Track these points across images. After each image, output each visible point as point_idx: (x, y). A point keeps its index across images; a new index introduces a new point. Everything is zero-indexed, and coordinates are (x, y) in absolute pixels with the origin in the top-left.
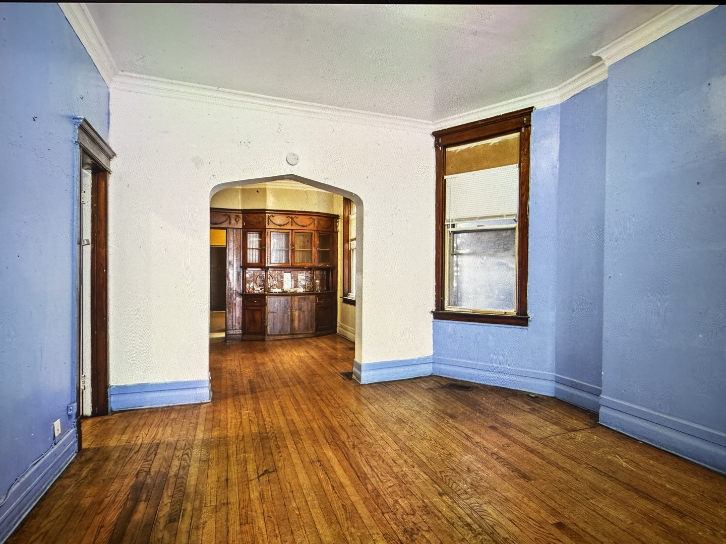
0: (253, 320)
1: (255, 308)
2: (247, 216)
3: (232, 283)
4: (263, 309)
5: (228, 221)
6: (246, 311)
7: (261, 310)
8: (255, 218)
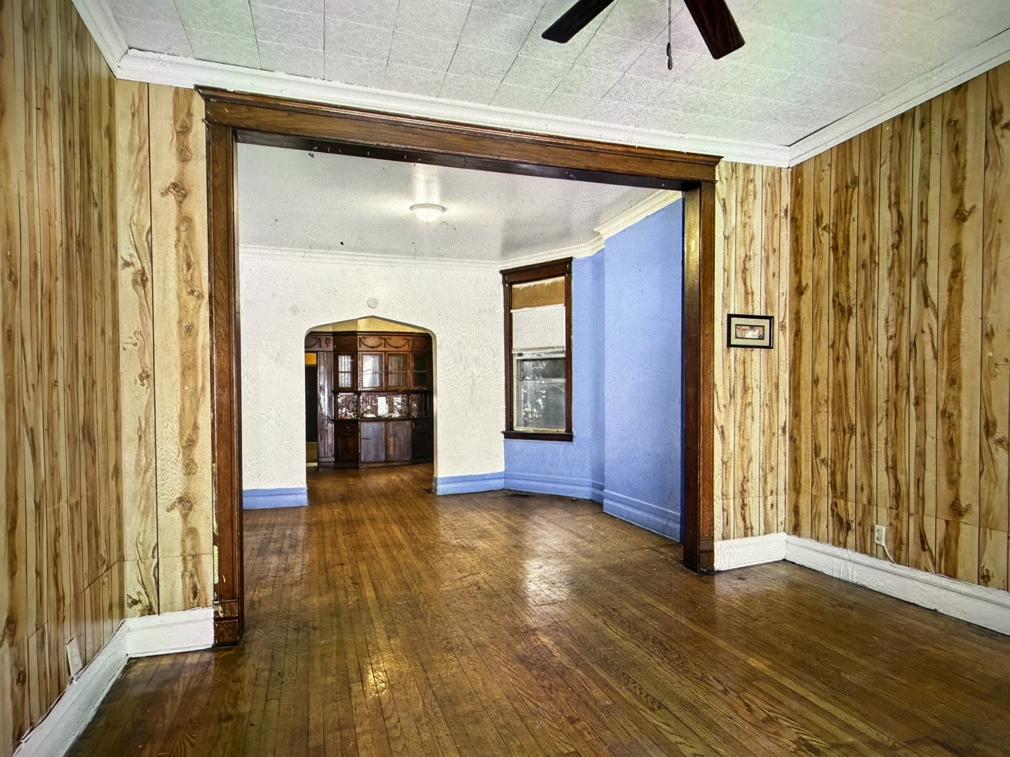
0: (346, 447)
1: (347, 434)
2: (338, 338)
3: (324, 409)
4: (356, 435)
5: (318, 344)
6: (339, 437)
7: (354, 437)
8: (346, 340)
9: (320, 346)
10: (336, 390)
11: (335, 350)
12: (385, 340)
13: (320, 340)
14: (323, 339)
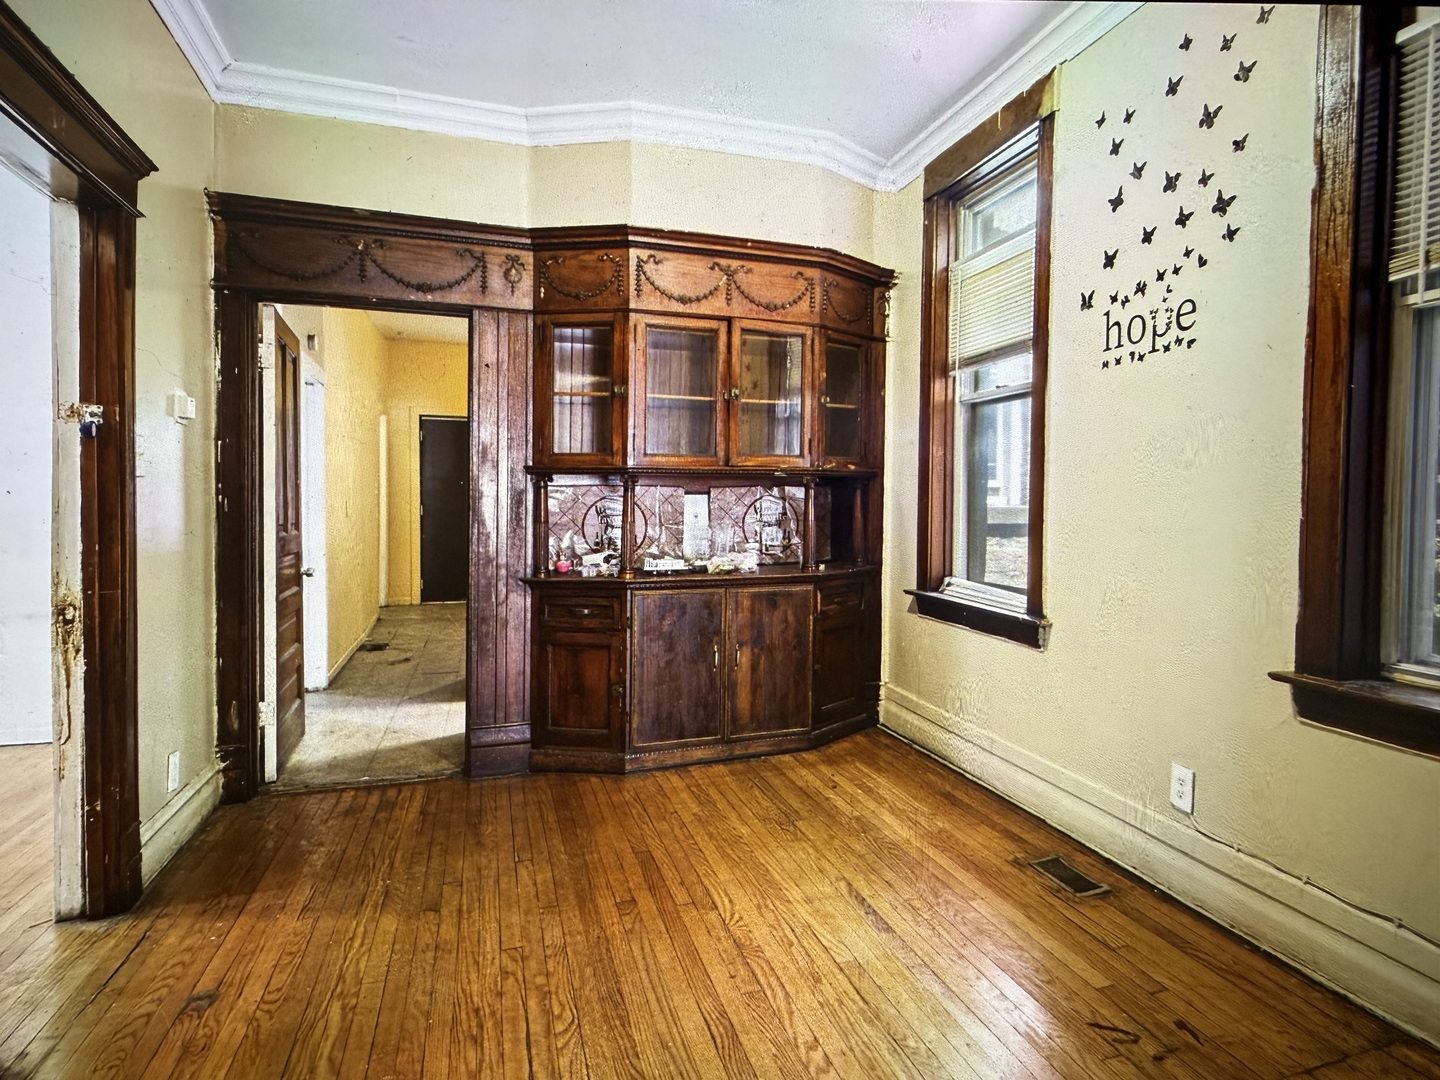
0: (576, 688)
1: (581, 637)
2: (555, 259)
3: (493, 536)
4: (615, 642)
5: (475, 282)
6: (550, 649)
7: (608, 647)
8: (583, 268)
9: (484, 287)
10: (544, 466)
11: (539, 309)
12: (730, 274)
13: (482, 262)
14: (496, 258)
